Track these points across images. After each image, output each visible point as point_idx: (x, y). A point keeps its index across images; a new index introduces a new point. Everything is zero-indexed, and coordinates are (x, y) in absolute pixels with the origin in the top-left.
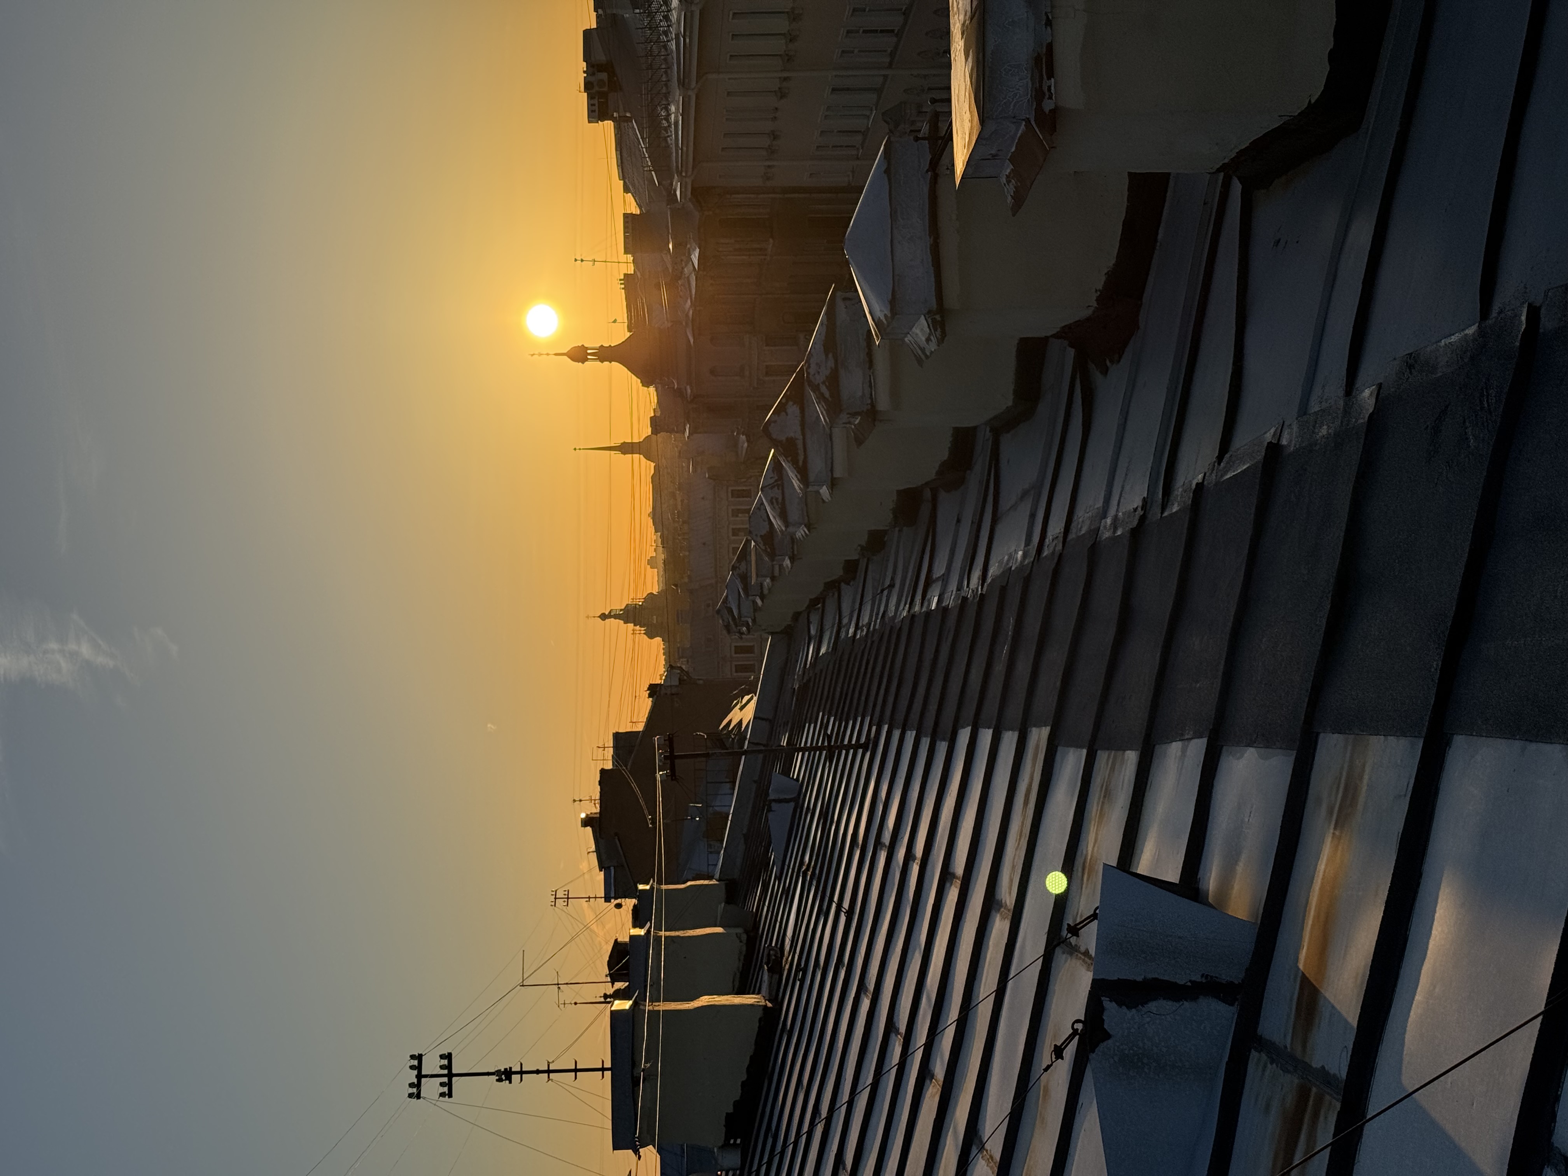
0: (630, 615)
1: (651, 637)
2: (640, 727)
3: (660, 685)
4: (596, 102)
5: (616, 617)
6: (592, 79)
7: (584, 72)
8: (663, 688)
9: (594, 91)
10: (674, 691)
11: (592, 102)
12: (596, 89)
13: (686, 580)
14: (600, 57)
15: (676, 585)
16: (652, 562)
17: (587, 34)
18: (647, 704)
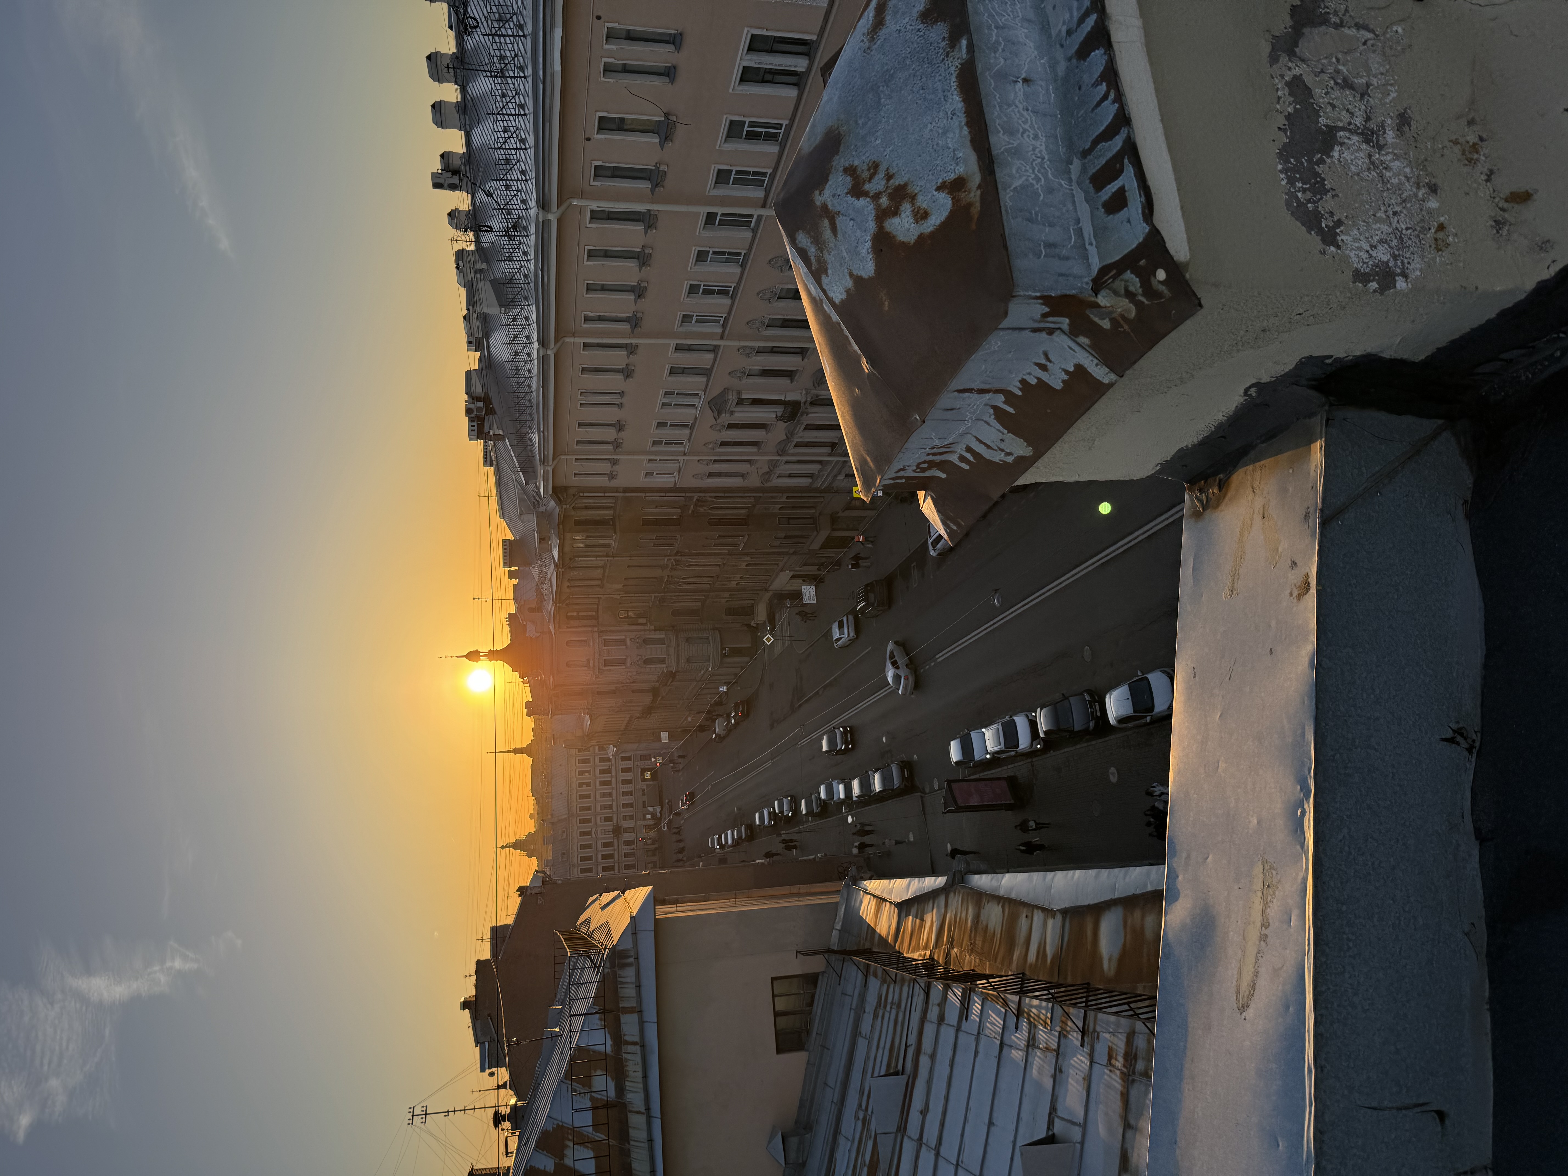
0: (517, 845)
1: (530, 857)
2: (510, 921)
3: (527, 887)
4: (475, 424)
5: (510, 847)
6: (472, 406)
7: (466, 401)
8: (529, 889)
9: (473, 415)
10: (537, 891)
11: (473, 424)
12: (475, 413)
13: (550, 817)
14: (478, 389)
15: (543, 820)
16: (531, 816)
17: (468, 374)
18: (515, 901)
